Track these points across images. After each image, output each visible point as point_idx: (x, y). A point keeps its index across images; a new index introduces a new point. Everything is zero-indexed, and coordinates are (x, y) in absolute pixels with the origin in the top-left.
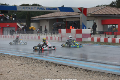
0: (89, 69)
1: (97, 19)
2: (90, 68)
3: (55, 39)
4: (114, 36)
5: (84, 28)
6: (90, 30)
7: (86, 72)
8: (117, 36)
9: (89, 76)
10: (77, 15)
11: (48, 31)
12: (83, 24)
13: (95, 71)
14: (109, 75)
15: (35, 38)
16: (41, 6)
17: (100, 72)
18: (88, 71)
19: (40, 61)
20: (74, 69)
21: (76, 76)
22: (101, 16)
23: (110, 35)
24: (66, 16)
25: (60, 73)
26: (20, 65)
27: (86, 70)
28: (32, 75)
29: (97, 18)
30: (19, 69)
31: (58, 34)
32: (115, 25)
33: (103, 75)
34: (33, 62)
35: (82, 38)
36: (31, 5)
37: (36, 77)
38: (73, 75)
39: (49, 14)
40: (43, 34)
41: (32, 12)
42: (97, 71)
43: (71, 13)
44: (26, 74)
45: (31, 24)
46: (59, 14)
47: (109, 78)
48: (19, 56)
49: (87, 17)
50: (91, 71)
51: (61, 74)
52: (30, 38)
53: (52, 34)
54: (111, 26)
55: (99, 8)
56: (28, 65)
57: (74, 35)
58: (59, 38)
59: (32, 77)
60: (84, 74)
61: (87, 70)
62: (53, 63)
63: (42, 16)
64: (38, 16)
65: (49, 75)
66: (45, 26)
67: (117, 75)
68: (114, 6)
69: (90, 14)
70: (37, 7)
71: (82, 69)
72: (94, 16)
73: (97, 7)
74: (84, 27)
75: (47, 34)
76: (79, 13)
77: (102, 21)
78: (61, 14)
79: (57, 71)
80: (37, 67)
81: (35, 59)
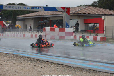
2: (72, 64)
4: (95, 34)
5: (67, 26)
6: (72, 28)
7: (68, 68)
8: (99, 34)
9: (72, 72)
10: (60, 14)
11: (33, 29)
12: (66, 22)
13: (78, 68)
14: (91, 71)
15: (21, 36)
16: (26, 5)
17: (82, 68)
18: (70, 67)
19: (25, 58)
20: (57, 65)
21: (59, 72)
22: (83, 15)
23: (92, 33)
24: (50, 15)
25: (44, 69)
26: (6, 61)
27: (69, 67)
28: (17, 71)
29: (79, 17)
30: (5, 65)
31: (42, 32)
32: (97, 24)
33: (84, 71)
34: (18, 58)
35: (65, 36)
36: (17, 4)
37: (21, 73)
38: (56, 71)
39: (34, 13)
40: (28, 32)
42: (79, 68)
43: (54, 13)
44: (11, 70)
45: (17, 22)
46: (43, 13)
47: (90, 74)
48: (5, 53)
49: (70, 16)
50: (73, 67)
51: (45, 70)
52: (15, 36)
53: (36, 32)
54: (92, 24)
55: (81, 8)
56: (13, 62)
57: (58, 33)
58: (43, 36)
59: (17, 73)
60: (67, 70)
61: (70, 66)
62: (37, 60)
63: (27, 15)
64: (23, 14)
65: (33, 71)
66: (30, 24)
67: (98, 71)
69: (73, 13)
70: (22, 6)
71: (65, 65)
72: (77, 15)
73: (79, 6)
74: (67, 25)
75: (31, 32)
76: (62, 12)
77: (84, 20)
78: (45, 13)
79: (41, 68)
80: (23, 63)
81: (20, 56)
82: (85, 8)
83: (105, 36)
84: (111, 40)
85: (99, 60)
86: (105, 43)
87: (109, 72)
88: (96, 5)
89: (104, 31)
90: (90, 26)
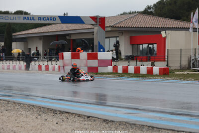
0: (110, 119)
1: (122, 35)
2: (111, 116)
3: (54, 70)
4: (150, 63)
5: (102, 50)
7: (104, 124)
8: (156, 63)
10: (89, 29)
11: (42, 55)
12: (99, 43)
13: (120, 122)
14: (143, 128)
15: (20, 68)
16: (29, 14)
17: (128, 123)
18: (107, 122)
19: (29, 107)
20: (85, 118)
22: (129, 29)
23: (144, 61)
24: (71, 30)
25: (62, 125)
27: (105, 121)
28: (15, 129)
29: (123, 33)
31: (58, 60)
32: (153, 44)
33: (132, 128)
34: (16, 107)
35: (97, 67)
36: (13, 12)
38: (83, 128)
39: (43, 28)
41: (14, 24)
42: (123, 122)
43: (79, 26)
44: (4, 128)
45: (14, 44)
46: (60, 28)
49: (106, 31)
50: (113, 121)
51: (64, 127)
52: (11, 68)
53: (48, 61)
54: (145, 46)
55: (126, 17)
56: (8, 114)
57: (85, 61)
58: (59, 67)
60: (102, 126)
61: (107, 120)
62: (50, 110)
63: (31, 31)
64: (24, 30)
65: (43, 129)
66: (37, 48)
67: (156, 128)
68: (150, 14)
69: (112, 27)
70: (22, 16)
71: (99, 119)
72: (118, 31)
73: (122, 14)
74: (102, 48)
75: (39, 61)
76: (93, 25)
77: (131, 38)
78: (62, 28)
79: (57, 123)
80: (24, 115)
81: (20, 103)
82: (132, 17)
83: (167, 65)
84: (177, 73)
85: (158, 108)
86: (167, 78)
87: (176, 129)
88: (151, 12)
89: (166, 57)
90: (141, 48)
